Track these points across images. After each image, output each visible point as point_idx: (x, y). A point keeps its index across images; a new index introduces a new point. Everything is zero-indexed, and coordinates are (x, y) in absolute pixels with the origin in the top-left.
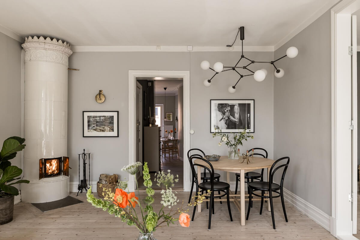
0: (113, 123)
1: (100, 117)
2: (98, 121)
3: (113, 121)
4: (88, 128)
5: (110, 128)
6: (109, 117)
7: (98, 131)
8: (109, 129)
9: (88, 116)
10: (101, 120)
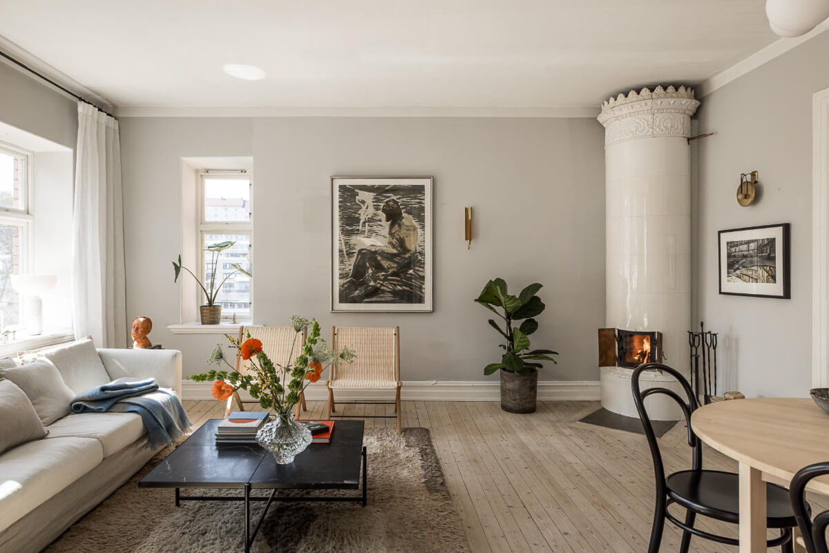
0: (774, 259)
1: (748, 243)
2: (745, 253)
3: (774, 251)
4: (728, 273)
5: (767, 272)
6: (766, 242)
7: (745, 281)
8: (766, 274)
9: (728, 243)
10: (751, 252)
